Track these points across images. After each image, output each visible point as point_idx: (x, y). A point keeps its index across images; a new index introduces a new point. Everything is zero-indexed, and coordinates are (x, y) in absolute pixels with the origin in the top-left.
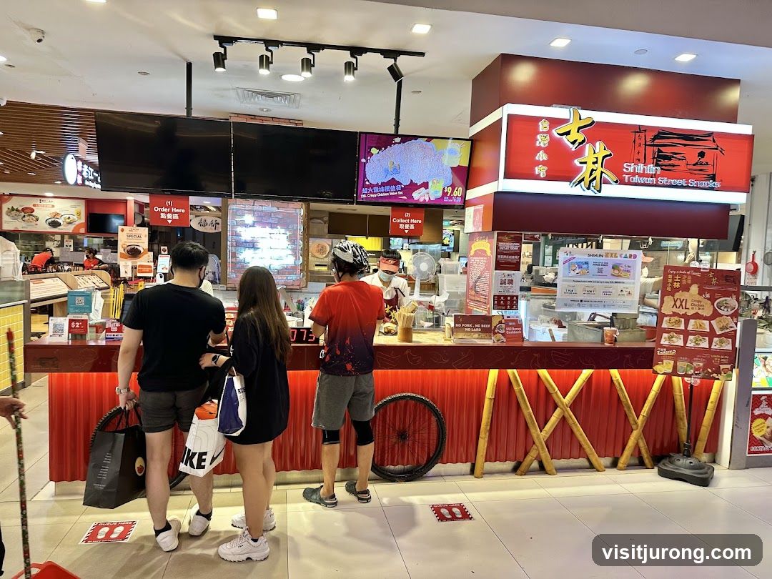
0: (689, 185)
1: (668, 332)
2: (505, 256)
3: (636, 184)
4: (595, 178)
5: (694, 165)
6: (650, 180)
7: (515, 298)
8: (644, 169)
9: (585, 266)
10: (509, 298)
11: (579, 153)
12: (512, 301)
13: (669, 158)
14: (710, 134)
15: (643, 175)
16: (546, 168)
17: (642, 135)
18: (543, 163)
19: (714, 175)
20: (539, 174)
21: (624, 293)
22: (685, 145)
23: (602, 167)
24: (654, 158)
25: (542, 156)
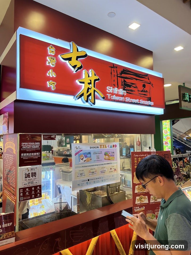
0: (140, 103)
1: (139, 195)
2: (28, 154)
3: (114, 101)
4: (90, 95)
5: (141, 91)
6: (122, 99)
7: (38, 187)
8: (118, 91)
9: (89, 155)
10: (33, 188)
11: (78, 76)
12: (36, 191)
13: (130, 86)
14: (147, 75)
15: (117, 95)
16: (55, 83)
17: (115, 69)
18: (53, 79)
19: (150, 98)
20: (50, 87)
21: (113, 170)
22: (136, 79)
23: (94, 87)
24: (122, 85)
25: (51, 74)
